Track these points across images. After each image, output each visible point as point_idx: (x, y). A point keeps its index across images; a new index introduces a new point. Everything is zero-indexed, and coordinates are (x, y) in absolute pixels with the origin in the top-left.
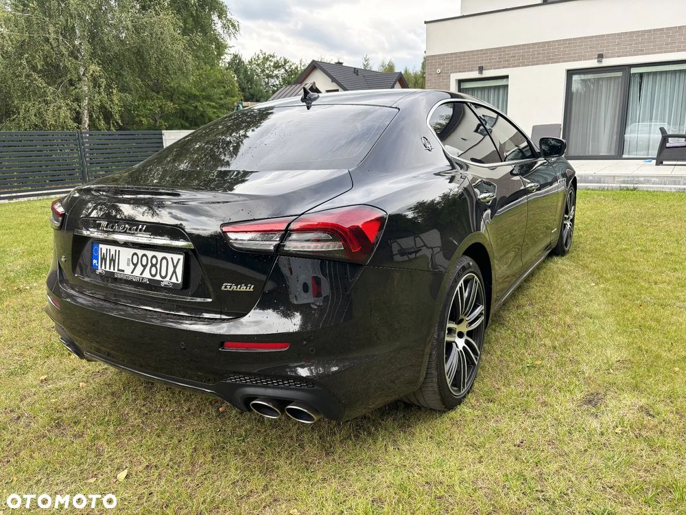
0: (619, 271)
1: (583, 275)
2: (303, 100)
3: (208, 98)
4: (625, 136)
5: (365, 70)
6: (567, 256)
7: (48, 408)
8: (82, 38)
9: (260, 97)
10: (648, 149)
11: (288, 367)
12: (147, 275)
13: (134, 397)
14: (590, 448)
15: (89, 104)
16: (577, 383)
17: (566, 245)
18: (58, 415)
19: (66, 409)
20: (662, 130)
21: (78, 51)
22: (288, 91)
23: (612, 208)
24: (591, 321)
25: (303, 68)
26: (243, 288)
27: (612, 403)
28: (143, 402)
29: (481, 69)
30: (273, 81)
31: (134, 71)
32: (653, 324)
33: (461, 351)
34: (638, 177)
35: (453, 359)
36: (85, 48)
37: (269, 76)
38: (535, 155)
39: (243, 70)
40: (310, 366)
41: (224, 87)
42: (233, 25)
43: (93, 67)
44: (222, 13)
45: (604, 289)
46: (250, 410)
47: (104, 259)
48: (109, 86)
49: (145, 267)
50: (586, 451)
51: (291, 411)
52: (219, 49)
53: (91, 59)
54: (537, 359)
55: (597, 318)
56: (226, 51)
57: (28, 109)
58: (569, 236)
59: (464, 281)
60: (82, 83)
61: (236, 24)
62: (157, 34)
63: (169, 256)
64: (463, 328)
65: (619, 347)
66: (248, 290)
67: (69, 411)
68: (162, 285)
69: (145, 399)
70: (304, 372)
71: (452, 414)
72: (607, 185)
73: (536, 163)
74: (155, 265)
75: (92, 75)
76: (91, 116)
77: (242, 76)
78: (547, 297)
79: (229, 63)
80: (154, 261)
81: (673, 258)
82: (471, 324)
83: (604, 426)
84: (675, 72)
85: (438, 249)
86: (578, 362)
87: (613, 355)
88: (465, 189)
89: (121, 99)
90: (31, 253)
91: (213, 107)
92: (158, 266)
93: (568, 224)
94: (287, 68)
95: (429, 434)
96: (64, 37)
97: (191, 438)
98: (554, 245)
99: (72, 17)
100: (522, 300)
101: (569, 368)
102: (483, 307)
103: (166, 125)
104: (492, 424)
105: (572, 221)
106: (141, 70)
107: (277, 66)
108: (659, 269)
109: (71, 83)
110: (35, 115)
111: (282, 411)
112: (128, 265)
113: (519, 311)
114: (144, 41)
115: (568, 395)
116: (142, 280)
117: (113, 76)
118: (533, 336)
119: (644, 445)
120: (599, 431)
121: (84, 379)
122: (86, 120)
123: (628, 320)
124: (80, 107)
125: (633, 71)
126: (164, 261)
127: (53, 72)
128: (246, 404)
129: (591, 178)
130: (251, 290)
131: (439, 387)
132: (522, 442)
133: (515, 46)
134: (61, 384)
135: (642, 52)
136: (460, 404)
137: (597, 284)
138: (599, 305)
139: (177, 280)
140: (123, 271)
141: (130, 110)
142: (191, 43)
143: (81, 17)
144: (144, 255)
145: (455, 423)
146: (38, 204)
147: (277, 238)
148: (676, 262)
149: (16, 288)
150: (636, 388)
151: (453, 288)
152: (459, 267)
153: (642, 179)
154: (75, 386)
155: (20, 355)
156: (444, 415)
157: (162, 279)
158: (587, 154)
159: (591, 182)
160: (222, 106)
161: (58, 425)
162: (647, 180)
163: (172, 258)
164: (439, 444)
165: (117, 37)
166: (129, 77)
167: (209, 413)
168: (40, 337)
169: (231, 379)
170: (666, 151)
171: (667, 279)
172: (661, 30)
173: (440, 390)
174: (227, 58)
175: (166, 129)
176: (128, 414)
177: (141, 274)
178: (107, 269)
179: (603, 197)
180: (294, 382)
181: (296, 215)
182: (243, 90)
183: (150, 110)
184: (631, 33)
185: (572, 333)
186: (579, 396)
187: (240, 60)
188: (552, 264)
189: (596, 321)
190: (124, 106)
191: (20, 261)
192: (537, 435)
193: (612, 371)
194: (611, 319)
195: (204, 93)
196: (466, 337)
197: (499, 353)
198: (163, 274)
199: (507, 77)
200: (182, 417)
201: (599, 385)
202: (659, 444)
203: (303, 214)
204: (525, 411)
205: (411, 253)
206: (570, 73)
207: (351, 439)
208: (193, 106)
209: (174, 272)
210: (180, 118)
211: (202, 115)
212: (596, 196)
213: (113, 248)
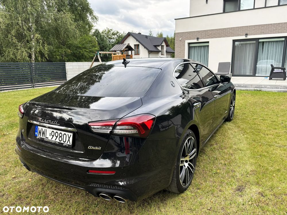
0: (253, 129)
1: (238, 130)
2: (123, 63)
3: (85, 48)
4: (257, 65)
5: (150, 36)
6: (232, 121)
7: (16, 191)
8: (32, 23)
9: (107, 47)
10: (266, 72)
11: (115, 181)
12: (57, 140)
13: (51, 186)
14: (238, 211)
15: (35, 50)
16: (234, 181)
17: (231, 117)
18: (20, 194)
19: (23, 191)
20: (272, 65)
21: (31, 28)
22: (118, 47)
23: (251, 99)
24: (240, 152)
25: (124, 35)
26: (97, 148)
27: (248, 191)
28: (55, 188)
29: (198, 39)
30: (112, 40)
31: (54, 36)
32: (266, 154)
33: (186, 168)
34: (262, 85)
35: (183, 172)
36: (34, 27)
37: (110, 38)
38: (218, 82)
39: (99, 36)
40: (124, 181)
41: (92, 44)
42: (96, 18)
43: (37, 35)
44: (91, 13)
45: (246, 137)
46: (99, 197)
47: (40, 132)
48: (43, 43)
49: (57, 137)
50: (236, 212)
51: (116, 198)
52: (90, 28)
53: (36, 32)
54: (218, 170)
55: (243, 151)
56: (93, 28)
57: (10, 52)
58: (233, 113)
59: (188, 140)
60: (32, 42)
61: (97, 17)
62: (64, 22)
63: (67, 133)
64: (188, 159)
65: (251, 164)
66: (99, 149)
67: (24, 192)
68: (64, 145)
69: (56, 187)
70: (121, 184)
71: (183, 195)
72: (249, 88)
73: (218, 85)
74: (61, 137)
75: (36, 38)
76: (35, 55)
77: (99, 38)
78: (223, 141)
79: (94, 33)
80: (61, 135)
81: (275, 123)
82: (191, 157)
83: (245, 201)
84: (277, 41)
85: (180, 126)
86: (235, 171)
87: (249, 168)
88: (189, 100)
89: (48, 48)
90: (9, 117)
91: (87, 52)
92: (62, 137)
93: (232, 108)
94: (118, 35)
95: (173, 204)
96: (25, 22)
97: (75, 206)
98: (226, 117)
99: (28, 14)
100: (213, 142)
101: (231, 174)
102: (196, 149)
103: (67, 59)
104: (199, 199)
105: (234, 107)
106: (57, 37)
107: (113, 34)
108: (269, 128)
109: (28, 41)
110: (12, 55)
111: (112, 198)
112: (50, 135)
113: (211, 147)
114: (58, 25)
115: (230, 186)
116: (56, 142)
117: (45, 39)
118: (216, 159)
119: (260, 209)
120: (242, 203)
121: (31, 177)
122: (33, 56)
123: (256, 152)
124: (31, 52)
125: (260, 40)
126: (65, 135)
127: (20, 37)
128: (98, 194)
129: (242, 85)
130: (100, 149)
131: (177, 185)
132: (211, 208)
133: (212, 30)
134: (21, 179)
135: (264, 33)
136: (186, 190)
137: (243, 135)
138: (244, 145)
139: (70, 144)
140: (48, 138)
141: (52, 53)
142: (78, 25)
143: (32, 14)
144: (57, 132)
145: (184, 199)
146: (13, 93)
147: (111, 128)
148: (276, 125)
149: (3, 134)
150: (258, 184)
151: (183, 144)
152: (185, 135)
153: (263, 86)
154: (27, 181)
155: (4, 165)
156: (179, 195)
157: (64, 143)
158: (241, 74)
159: (243, 87)
160: (90, 51)
161: (20, 199)
162: (265, 87)
163: (68, 134)
164: (177, 208)
165: (47, 23)
166: (51, 39)
167: (82, 194)
168: (13, 157)
169: (91, 185)
170: (273, 74)
171: (272, 133)
172: (271, 24)
173: (177, 186)
174: (93, 31)
175: (67, 62)
176: (48, 194)
177: (55, 140)
178: (41, 137)
179: (247, 94)
180: (117, 187)
181: (119, 119)
182: (99, 44)
183: (61, 53)
184: (259, 25)
185: (233, 158)
186: (235, 187)
187: (98, 31)
188: (225, 125)
189: (243, 152)
190: (50, 51)
191: (5, 121)
192: (217, 205)
193: (248, 175)
194: (248, 152)
195: (83, 46)
196: (189, 162)
197: (202, 167)
198: (64, 141)
199: (208, 42)
200: (71, 196)
201: (243, 182)
202: (266, 210)
203: (122, 118)
204: (212, 194)
205: (166, 127)
206: (234, 41)
207: (141, 206)
208: (79, 52)
209: (69, 140)
210: (73, 56)
211: (82, 55)
212: (244, 93)
213: (44, 128)
